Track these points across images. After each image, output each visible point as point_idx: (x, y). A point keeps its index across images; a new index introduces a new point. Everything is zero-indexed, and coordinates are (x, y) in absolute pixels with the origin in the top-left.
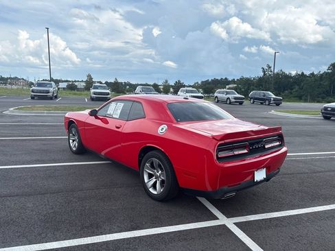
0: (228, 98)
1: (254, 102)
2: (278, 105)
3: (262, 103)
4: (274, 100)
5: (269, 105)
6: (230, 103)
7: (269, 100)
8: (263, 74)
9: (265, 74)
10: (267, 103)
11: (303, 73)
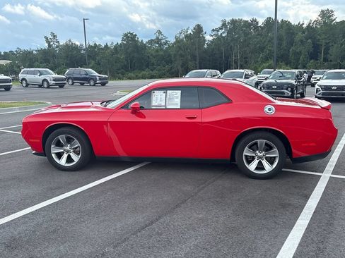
0: (45, 80)
1: (73, 83)
2: (103, 84)
3: (82, 84)
4: (100, 79)
5: (94, 85)
6: (48, 87)
7: (94, 79)
8: (47, 45)
9: (50, 46)
10: (92, 83)
11: (95, 44)
